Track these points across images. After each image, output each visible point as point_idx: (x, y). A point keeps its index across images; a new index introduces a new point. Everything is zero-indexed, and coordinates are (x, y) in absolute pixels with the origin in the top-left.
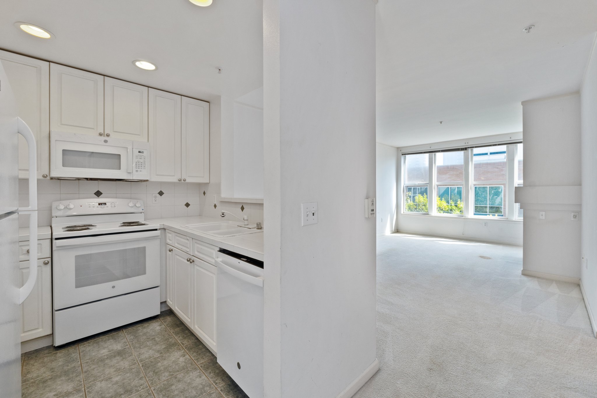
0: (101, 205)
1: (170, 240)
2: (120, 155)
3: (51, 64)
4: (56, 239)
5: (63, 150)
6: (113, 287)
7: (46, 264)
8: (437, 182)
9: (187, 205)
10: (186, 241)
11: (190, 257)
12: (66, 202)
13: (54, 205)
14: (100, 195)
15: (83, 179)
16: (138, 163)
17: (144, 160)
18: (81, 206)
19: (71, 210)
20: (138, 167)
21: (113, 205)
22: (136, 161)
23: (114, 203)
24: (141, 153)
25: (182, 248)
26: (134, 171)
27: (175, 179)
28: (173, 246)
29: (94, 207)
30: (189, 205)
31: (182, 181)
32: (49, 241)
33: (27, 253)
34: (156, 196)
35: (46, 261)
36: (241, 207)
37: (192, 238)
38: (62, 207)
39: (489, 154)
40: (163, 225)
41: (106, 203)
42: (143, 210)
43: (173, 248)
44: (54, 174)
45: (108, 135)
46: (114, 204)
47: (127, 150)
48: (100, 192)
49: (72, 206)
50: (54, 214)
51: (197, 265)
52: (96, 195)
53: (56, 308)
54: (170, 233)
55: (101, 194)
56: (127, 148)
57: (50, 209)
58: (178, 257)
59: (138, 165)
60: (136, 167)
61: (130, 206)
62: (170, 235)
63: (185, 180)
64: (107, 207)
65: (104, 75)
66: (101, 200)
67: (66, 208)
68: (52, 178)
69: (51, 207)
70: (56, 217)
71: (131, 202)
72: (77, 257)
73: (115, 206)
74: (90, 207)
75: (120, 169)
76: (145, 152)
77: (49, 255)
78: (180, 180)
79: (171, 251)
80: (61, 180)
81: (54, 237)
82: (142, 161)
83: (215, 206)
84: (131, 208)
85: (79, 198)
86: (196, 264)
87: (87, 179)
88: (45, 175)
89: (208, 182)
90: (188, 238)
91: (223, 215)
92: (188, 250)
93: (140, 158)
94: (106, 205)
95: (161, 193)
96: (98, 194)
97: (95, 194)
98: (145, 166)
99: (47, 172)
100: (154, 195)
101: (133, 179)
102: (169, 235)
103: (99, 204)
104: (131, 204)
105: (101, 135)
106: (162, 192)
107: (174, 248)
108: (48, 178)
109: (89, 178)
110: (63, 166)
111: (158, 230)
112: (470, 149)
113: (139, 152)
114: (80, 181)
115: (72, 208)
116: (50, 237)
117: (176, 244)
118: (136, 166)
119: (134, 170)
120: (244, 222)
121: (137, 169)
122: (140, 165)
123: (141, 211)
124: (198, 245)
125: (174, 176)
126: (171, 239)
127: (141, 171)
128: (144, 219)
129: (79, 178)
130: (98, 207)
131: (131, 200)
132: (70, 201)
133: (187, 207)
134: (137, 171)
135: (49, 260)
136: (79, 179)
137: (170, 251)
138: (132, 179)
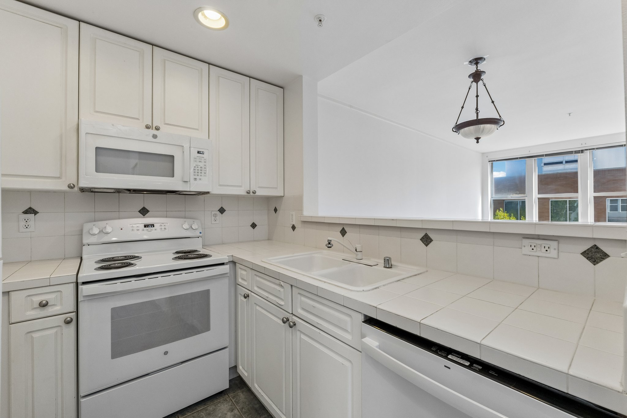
0: (148, 227)
1: (243, 279)
2: (173, 157)
3: (82, 24)
4: (84, 283)
5: (97, 148)
6: (166, 353)
7: (68, 322)
8: (538, 194)
9: (254, 226)
10: (278, 288)
11: (287, 315)
12: (102, 224)
13: (87, 227)
14: (146, 214)
15: (125, 191)
16: (196, 168)
17: (205, 164)
18: (122, 229)
19: (109, 234)
20: (196, 174)
21: (163, 227)
22: (194, 165)
23: (164, 224)
24: (200, 153)
25: (267, 297)
26: (192, 180)
27: (241, 191)
28: (250, 290)
29: (138, 230)
30: (256, 225)
31: (251, 194)
32: (72, 287)
33: (39, 306)
34: (216, 214)
35: (69, 319)
36: (341, 231)
37: (292, 286)
38: (96, 231)
39: (564, 162)
40: (232, 256)
41: (153, 225)
42: (200, 233)
43: (250, 292)
44: (84, 184)
45: (157, 129)
46: (165, 226)
47: (183, 149)
48: (147, 209)
49: (109, 229)
50: (85, 241)
51: (301, 332)
52: (141, 214)
53: (82, 393)
54: (245, 270)
55: (148, 211)
56: (183, 146)
57: (81, 234)
58: (258, 308)
59: (196, 171)
60: (195, 174)
61: (185, 227)
62: (244, 273)
63: (254, 192)
64: (156, 230)
65: (153, 45)
66: (148, 220)
67: (101, 231)
68: (82, 190)
69: (82, 231)
70: (89, 245)
71: (186, 223)
72: (114, 310)
73: (165, 229)
74: (133, 230)
75: (173, 176)
76: (206, 152)
77: (72, 308)
78: (248, 193)
79: (246, 296)
80: (96, 193)
81: (80, 281)
82: (201, 165)
83: (294, 228)
84: (186, 231)
85: (119, 218)
86: (299, 330)
87: (129, 190)
88: (72, 185)
89: (283, 195)
90: (282, 283)
91: (330, 245)
92: (282, 303)
93: (200, 162)
94: (154, 227)
95: (222, 211)
96: (144, 212)
97: (140, 211)
98: (205, 172)
99: (73, 181)
100: (213, 213)
101: (191, 190)
102: (241, 272)
103: (145, 226)
104: (186, 226)
105: (148, 127)
106: (223, 208)
107: (252, 294)
108: (76, 189)
109: (132, 189)
110: (96, 171)
111: (225, 264)
112: (588, 151)
113: (199, 152)
114: (120, 194)
115: (109, 232)
116: (75, 280)
117: (256, 288)
118: (195, 172)
119: (192, 177)
120: (357, 255)
121: (195, 177)
122: (200, 171)
123: (199, 234)
124: (303, 299)
125: (241, 186)
126: (245, 279)
127: (200, 179)
128: (201, 246)
129: (119, 189)
130: (143, 230)
131: (185, 220)
132: (105, 222)
133: (254, 229)
134: (195, 179)
135: (73, 315)
136: (118, 191)
137: (245, 298)
138: (189, 190)
